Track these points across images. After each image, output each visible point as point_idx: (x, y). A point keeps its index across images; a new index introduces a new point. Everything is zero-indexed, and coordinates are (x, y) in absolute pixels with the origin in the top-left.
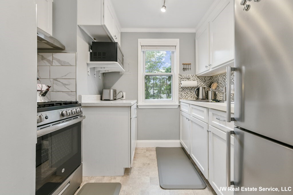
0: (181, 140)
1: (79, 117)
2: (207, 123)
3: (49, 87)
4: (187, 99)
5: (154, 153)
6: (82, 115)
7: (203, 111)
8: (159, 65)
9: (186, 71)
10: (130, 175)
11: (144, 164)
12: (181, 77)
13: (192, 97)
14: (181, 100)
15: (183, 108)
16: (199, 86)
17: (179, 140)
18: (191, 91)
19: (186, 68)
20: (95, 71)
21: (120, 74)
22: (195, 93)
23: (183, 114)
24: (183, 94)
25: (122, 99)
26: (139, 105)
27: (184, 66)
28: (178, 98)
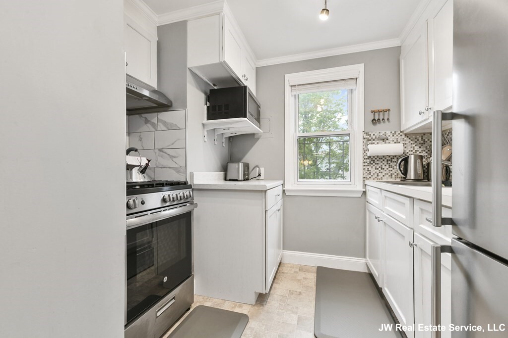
0: (368, 258)
1: (188, 205)
2: (411, 228)
3: (149, 161)
4: (380, 180)
5: (312, 277)
6: (193, 202)
7: (404, 204)
8: (338, 117)
9: (377, 124)
10: (265, 306)
11: (291, 293)
12: (368, 137)
13: (393, 176)
14: (367, 182)
15: (371, 197)
16: (409, 153)
17: (365, 258)
18: (391, 164)
19: (379, 119)
20: (216, 134)
21: (255, 137)
22: (398, 167)
23: (372, 208)
24: (373, 170)
25: (258, 179)
26: (287, 190)
27: (374, 115)
28: (362, 177)
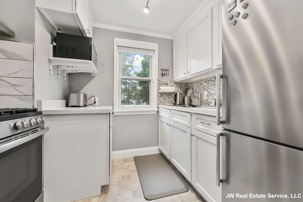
0: (160, 146)
1: (39, 130)
2: (190, 127)
4: (165, 105)
5: (133, 163)
6: (44, 126)
7: (186, 116)
8: (130, 69)
9: (164, 76)
10: (108, 193)
11: (123, 178)
12: (160, 82)
13: (170, 103)
14: (159, 106)
15: (162, 114)
16: (177, 92)
17: (158, 146)
18: (169, 97)
19: (164, 74)
20: (60, 70)
21: (92, 75)
22: (173, 98)
24: (162, 100)
25: (94, 106)
26: (115, 112)
27: (162, 71)
28: (157, 103)
